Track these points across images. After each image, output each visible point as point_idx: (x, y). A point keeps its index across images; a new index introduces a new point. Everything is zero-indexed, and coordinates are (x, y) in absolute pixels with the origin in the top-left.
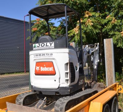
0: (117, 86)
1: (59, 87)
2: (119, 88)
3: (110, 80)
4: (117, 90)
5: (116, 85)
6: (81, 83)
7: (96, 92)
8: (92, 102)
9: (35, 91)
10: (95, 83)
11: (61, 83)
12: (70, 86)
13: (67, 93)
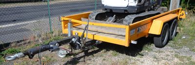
0: (180, 11)
1: (128, 6)
2: (181, 14)
3: (174, 5)
4: (179, 15)
5: (178, 10)
6: (146, 4)
7: (159, 13)
8: (154, 20)
9: (106, 9)
10: (159, 7)
11: (129, 2)
12: (137, 5)
13: (134, 12)
